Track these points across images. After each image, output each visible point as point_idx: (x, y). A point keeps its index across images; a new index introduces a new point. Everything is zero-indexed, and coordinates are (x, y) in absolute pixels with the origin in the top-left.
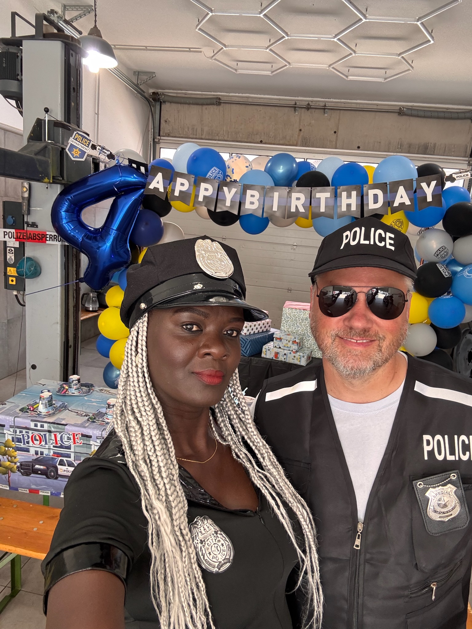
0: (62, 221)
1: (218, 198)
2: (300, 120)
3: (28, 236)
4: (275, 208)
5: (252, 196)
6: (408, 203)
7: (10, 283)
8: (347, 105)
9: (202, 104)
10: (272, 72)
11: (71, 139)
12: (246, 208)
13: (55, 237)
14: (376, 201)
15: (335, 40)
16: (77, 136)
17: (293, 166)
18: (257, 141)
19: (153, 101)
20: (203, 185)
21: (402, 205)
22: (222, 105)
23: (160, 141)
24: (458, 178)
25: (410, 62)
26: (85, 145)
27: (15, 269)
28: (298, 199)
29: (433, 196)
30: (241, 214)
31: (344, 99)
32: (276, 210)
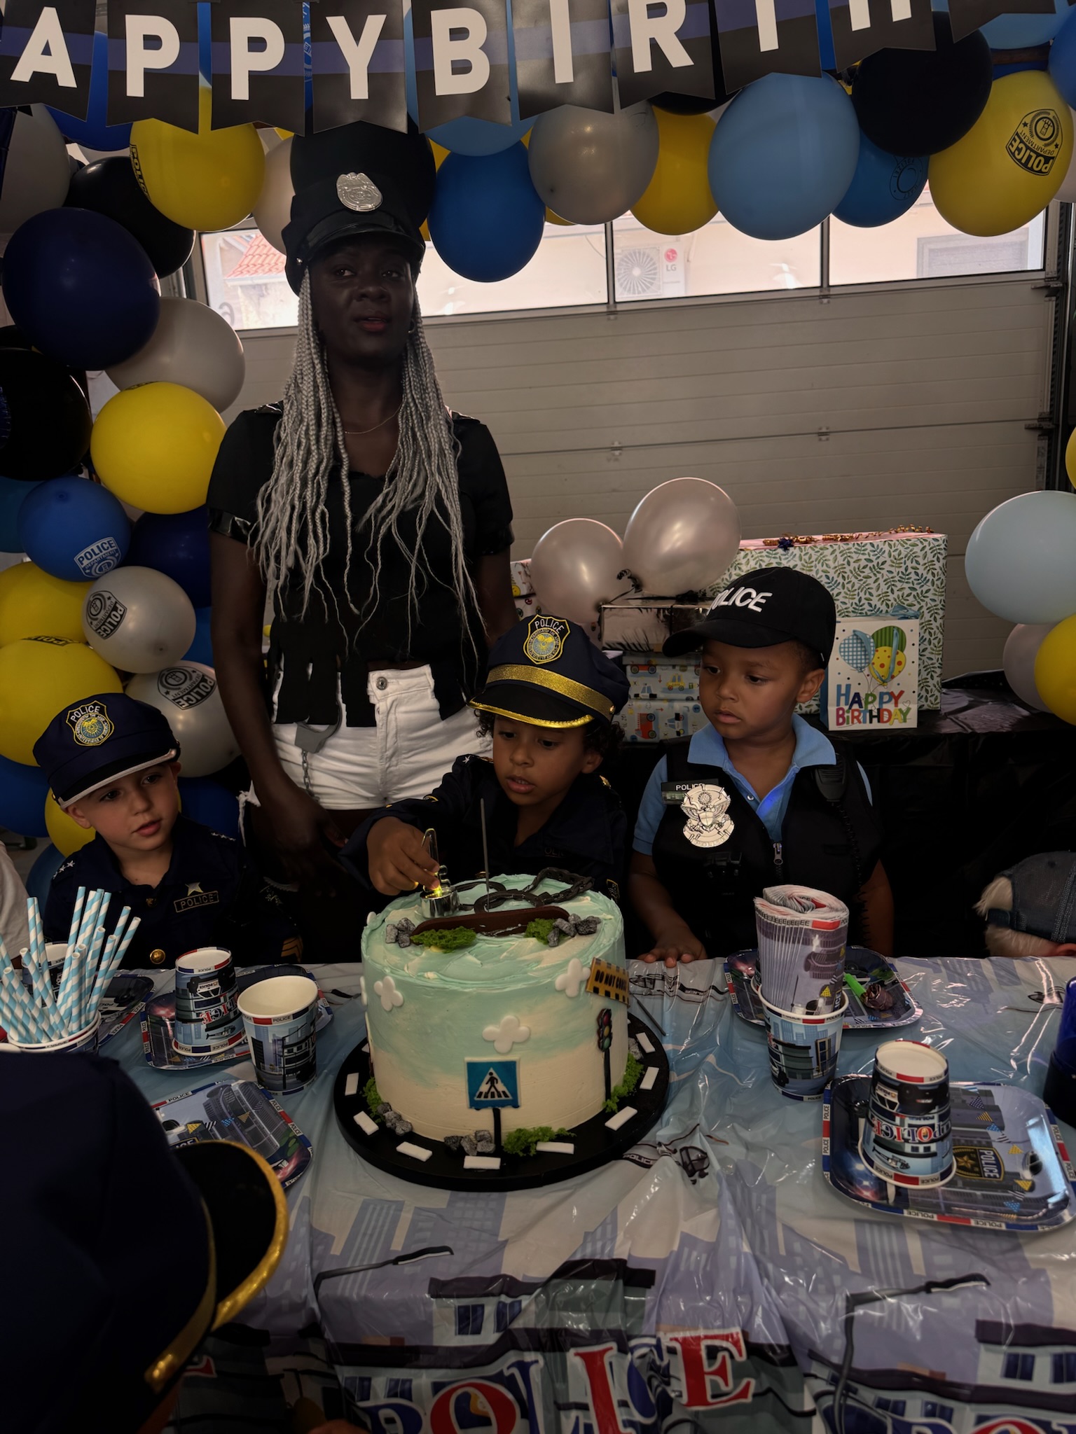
4: (564, 73)
5: (458, 34)
12: (438, 93)
20: (242, 28)
32: (571, 80)
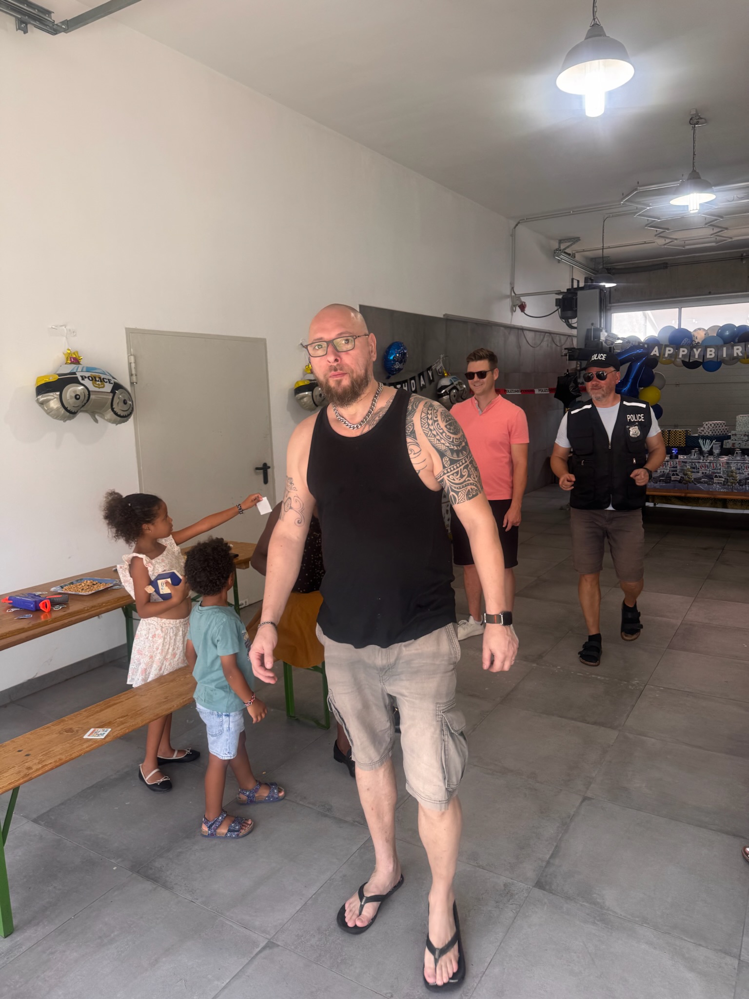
1: (691, 355)
2: (748, 268)
4: (725, 355)
5: (711, 351)
9: (650, 271)
10: (717, 243)
12: (707, 357)
18: (706, 293)
20: (682, 349)
22: (669, 266)
28: (738, 349)
30: (705, 361)
32: (725, 357)
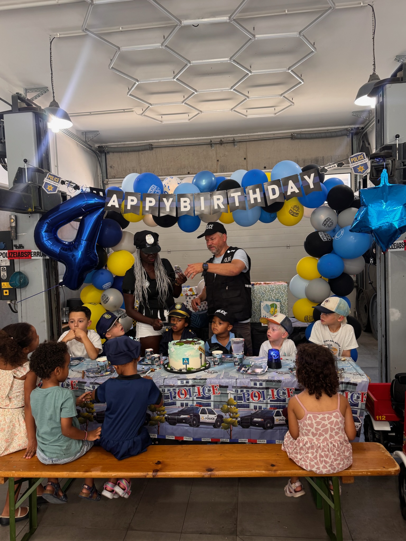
0: (43, 240)
1: (160, 207)
2: (216, 153)
3: (18, 254)
5: (185, 202)
6: (297, 191)
7: (5, 294)
8: (251, 137)
9: (139, 151)
10: (190, 119)
11: (45, 179)
12: (181, 211)
13: (38, 253)
14: (274, 193)
15: (232, 90)
16: (50, 176)
17: (212, 179)
18: (186, 173)
19: (99, 153)
20: (148, 199)
21: (293, 193)
22: (154, 149)
23: (108, 182)
24: (329, 169)
25: (291, 100)
26: (56, 182)
27: (8, 283)
28: (218, 199)
29: (314, 184)
30: (179, 216)
31: (248, 133)
32: (204, 209)
